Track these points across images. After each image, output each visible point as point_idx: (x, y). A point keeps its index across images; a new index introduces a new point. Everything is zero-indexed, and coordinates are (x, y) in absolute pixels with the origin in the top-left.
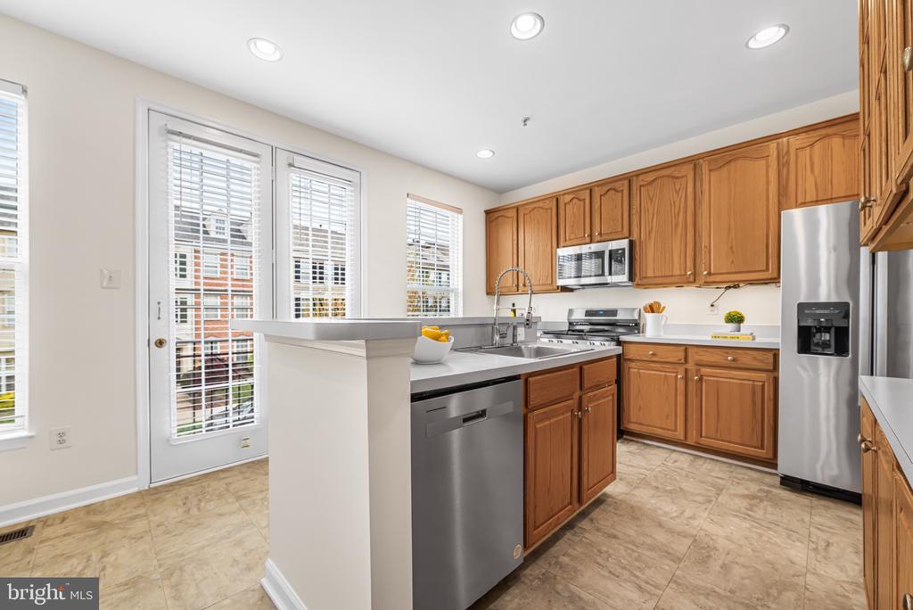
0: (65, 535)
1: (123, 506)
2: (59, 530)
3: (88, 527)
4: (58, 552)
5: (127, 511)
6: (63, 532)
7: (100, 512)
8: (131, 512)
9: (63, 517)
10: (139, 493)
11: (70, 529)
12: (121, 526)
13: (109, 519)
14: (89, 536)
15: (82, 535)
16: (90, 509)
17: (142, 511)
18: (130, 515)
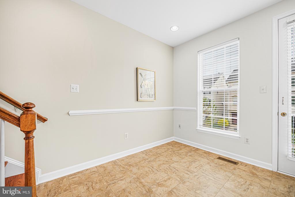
0: (244, 170)
1: (264, 173)
2: (243, 168)
3: (250, 172)
4: (240, 174)
5: (264, 175)
6: (244, 169)
7: (256, 170)
8: (266, 176)
9: (246, 165)
10: (272, 171)
11: (246, 170)
12: (260, 179)
13: (258, 174)
14: (250, 175)
15: (248, 174)
16: (254, 167)
17: (270, 179)
18: (265, 177)
